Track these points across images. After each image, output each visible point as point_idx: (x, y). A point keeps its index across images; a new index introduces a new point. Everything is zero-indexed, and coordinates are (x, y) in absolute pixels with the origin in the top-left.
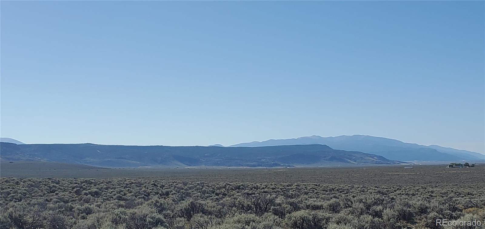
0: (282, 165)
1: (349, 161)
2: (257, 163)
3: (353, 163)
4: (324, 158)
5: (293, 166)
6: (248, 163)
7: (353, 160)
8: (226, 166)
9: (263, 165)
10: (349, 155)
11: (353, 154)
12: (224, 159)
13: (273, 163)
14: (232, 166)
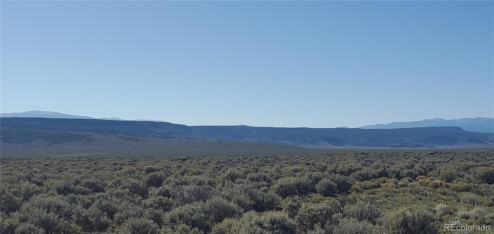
0: (425, 146)
1: (487, 142)
2: (401, 144)
3: (491, 144)
4: (462, 140)
5: (436, 147)
6: (392, 144)
7: (490, 142)
8: (371, 146)
9: (407, 145)
10: (485, 137)
11: (488, 136)
12: (368, 140)
13: (415, 144)
14: (377, 147)
